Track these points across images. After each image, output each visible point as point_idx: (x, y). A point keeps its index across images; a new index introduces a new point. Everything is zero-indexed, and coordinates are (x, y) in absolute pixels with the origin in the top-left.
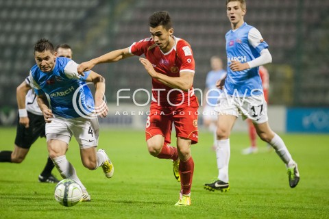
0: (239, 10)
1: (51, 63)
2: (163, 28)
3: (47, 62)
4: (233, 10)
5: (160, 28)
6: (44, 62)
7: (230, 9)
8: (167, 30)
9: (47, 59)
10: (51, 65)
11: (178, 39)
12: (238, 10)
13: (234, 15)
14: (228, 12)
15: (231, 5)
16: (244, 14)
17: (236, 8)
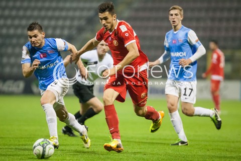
0: (179, 16)
1: (39, 40)
2: (109, 13)
3: (35, 39)
4: (174, 16)
5: (107, 14)
6: (33, 39)
7: (172, 15)
8: (112, 16)
9: (35, 36)
10: (39, 42)
11: (118, 21)
12: (177, 16)
13: (174, 20)
14: (170, 17)
15: (172, 12)
16: (182, 19)
17: (176, 15)
